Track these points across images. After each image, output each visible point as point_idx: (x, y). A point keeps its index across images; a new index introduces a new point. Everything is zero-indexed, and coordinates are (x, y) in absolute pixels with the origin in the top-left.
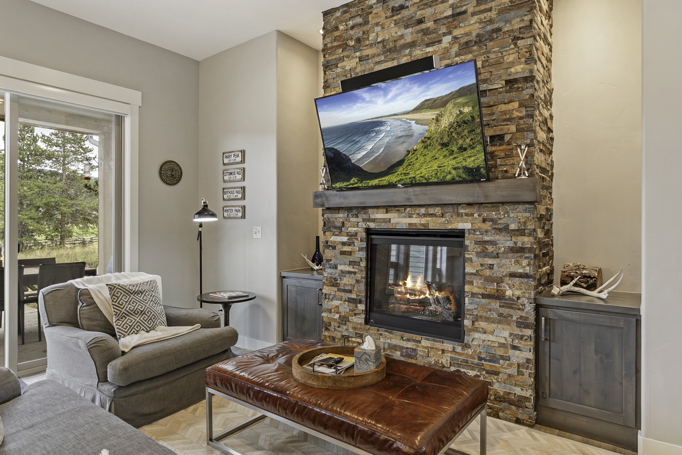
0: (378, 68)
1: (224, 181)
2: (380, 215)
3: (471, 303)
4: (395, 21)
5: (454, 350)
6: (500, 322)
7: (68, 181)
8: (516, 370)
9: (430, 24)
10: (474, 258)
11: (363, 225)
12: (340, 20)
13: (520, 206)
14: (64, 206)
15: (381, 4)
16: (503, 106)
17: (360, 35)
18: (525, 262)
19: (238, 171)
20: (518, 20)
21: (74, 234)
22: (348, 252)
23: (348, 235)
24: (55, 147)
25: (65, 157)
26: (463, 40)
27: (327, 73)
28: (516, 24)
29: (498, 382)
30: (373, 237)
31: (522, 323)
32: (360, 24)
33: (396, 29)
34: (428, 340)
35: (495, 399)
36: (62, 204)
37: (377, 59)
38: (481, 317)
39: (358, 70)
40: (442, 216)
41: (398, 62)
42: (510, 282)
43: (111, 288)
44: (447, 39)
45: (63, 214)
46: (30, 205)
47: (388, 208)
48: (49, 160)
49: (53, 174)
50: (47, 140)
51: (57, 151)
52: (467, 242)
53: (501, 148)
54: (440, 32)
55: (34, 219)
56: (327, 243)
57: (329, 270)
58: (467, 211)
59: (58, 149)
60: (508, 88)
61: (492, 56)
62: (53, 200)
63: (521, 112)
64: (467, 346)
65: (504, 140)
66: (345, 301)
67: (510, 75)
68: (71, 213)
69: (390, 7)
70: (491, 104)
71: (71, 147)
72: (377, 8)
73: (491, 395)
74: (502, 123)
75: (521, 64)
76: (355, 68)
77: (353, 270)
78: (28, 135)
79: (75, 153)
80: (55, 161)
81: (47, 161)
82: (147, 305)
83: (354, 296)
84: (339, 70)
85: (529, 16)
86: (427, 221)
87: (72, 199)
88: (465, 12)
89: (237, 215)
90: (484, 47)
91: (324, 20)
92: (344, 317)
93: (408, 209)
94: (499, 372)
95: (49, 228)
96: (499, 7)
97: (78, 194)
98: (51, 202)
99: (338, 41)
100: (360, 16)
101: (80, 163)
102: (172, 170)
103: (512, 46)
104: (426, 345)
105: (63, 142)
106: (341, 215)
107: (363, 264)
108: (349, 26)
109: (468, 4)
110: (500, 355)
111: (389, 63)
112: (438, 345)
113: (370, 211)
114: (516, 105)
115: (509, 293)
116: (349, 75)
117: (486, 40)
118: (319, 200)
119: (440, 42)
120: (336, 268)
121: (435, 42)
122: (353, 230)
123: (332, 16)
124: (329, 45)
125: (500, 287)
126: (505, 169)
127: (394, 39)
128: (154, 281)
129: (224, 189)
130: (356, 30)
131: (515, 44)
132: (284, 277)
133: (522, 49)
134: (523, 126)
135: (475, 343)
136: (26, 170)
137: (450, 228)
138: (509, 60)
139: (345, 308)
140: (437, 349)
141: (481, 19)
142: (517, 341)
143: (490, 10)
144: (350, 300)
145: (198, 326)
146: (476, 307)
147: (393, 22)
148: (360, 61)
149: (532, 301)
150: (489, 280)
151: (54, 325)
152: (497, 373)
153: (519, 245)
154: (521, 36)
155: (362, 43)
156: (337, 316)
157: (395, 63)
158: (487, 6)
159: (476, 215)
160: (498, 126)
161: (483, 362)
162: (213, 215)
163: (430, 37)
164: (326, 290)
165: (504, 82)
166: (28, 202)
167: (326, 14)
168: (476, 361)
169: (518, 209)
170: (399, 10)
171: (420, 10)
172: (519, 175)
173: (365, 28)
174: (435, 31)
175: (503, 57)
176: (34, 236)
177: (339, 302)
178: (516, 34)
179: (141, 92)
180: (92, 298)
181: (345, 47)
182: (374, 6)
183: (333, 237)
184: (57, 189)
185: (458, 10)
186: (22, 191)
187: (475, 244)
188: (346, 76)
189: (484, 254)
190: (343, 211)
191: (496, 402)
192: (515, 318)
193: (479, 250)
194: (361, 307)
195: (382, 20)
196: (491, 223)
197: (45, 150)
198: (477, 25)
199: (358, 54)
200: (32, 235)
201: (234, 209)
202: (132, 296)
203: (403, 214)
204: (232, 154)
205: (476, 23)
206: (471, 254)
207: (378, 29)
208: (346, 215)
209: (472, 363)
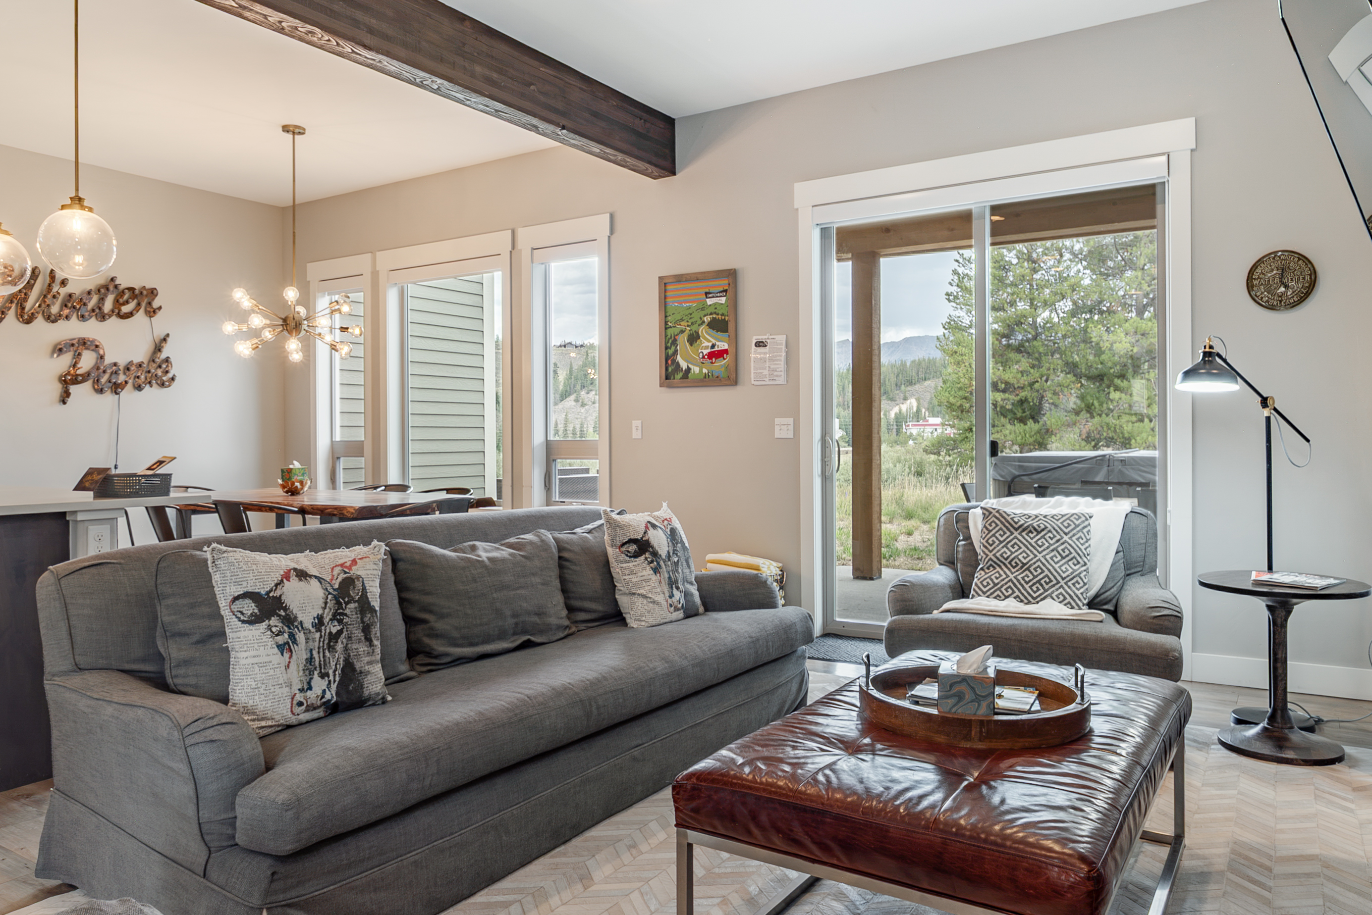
102: (1283, 272)
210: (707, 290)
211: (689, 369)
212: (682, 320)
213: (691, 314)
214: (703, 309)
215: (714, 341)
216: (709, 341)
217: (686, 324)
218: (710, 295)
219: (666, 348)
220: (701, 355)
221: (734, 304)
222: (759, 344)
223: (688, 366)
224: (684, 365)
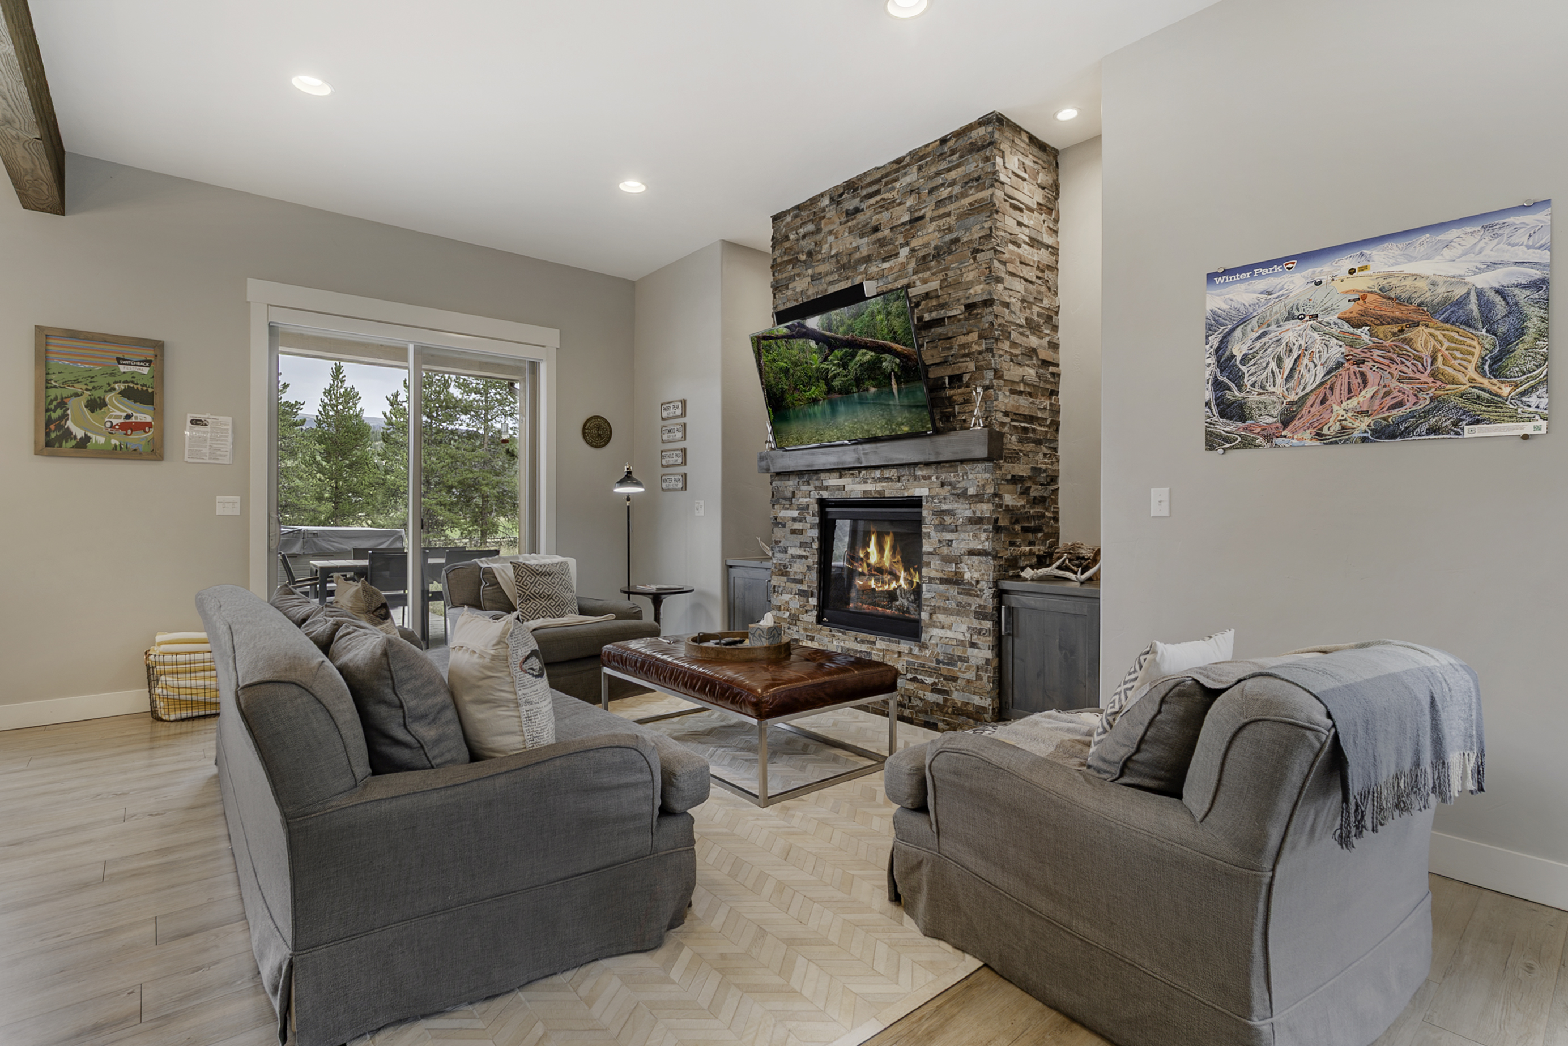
0: (832, 290)
1: (663, 442)
2: (833, 481)
3: (928, 591)
4: (850, 228)
5: (910, 652)
6: (958, 614)
7: (492, 446)
8: (974, 674)
9: (886, 232)
10: (933, 534)
11: (815, 495)
12: (790, 228)
13: (979, 465)
14: (487, 485)
15: (835, 206)
16: (962, 337)
17: (812, 246)
18: (983, 536)
19: (678, 427)
20: (978, 227)
21: (501, 528)
22: (799, 530)
23: (798, 509)
24: (473, 394)
25: (487, 409)
26: (921, 254)
27: (777, 296)
28: (976, 233)
29: (956, 690)
30: (828, 510)
31: (980, 613)
32: (812, 233)
33: (850, 239)
34: (883, 640)
35: (953, 713)
36: (484, 482)
37: (830, 278)
38: (939, 608)
39: (810, 293)
40: (899, 480)
41: (852, 282)
42: (969, 562)
43: (516, 566)
44: (904, 252)
45: (484, 497)
46: (439, 483)
47: (841, 471)
48: (466, 415)
49: (471, 436)
50: (463, 385)
51: (477, 401)
52: (925, 513)
53: (960, 391)
54: (897, 243)
55: (445, 505)
56: (776, 519)
57: (778, 555)
58: (925, 472)
59: (478, 397)
60: (967, 314)
61: (951, 273)
62: (471, 475)
63: (980, 345)
64: (924, 646)
65: (962, 381)
66: (796, 594)
67: (968, 298)
68: (495, 496)
69: (844, 210)
70: (950, 335)
71: (495, 394)
72: (829, 211)
73: (949, 708)
74: (961, 360)
75: (980, 284)
76: (807, 290)
77: (804, 554)
78: (437, 377)
79: (501, 403)
80: (474, 416)
81: (463, 417)
82: (555, 589)
83: (804, 587)
84: (790, 293)
85: (989, 222)
86: (883, 487)
87: (497, 475)
88: (922, 217)
89: (676, 485)
90: (943, 262)
91: (773, 227)
92: (794, 615)
93: (863, 472)
94: (958, 678)
95: (465, 518)
96: (958, 211)
97: (506, 466)
98: (467, 479)
99: (789, 254)
100: (812, 221)
101: (509, 418)
102: (599, 428)
103: (972, 261)
104: (880, 648)
105: (484, 386)
106: (791, 483)
107: (816, 545)
108: (801, 235)
109: (926, 207)
110: (959, 656)
111: (843, 283)
112: (894, 647)
113: (822, 475)
114: (974, 336)
115: (967, 576)
116: (800, 299)
117: (944, 253)
118: (764, 464)
119: (896, 255)
120: (786, 552)
121: (891, 256)
122: (804, 501)
123: (782, 221)
124: (779, 260)
125: (959, 568)
126: (964, 418)
127: (849, 252)
128: (566, 563)
129: (662, 451)
130: (807, 240)
131: (975, 259)
132: (731, 567)
133: (981, 265)
134: (982, 363)
135: (933, 641)
136: (434, 431)
137: (906, 495)
138: (968, 279)
139: (795, 604)
140: (893, 652)
141: (939, 226)
142: (975, 637)
143: (948, 215)
144: (802, 593)
145: (611, 616)
146: (934, 595)
147: (847, 230)
148: (812, 281)
149: (991, 585)
150: (947, 559)
151: (457, 607)
152: (955, 679)
153: (978, 514)
154: (981, 248)
155: (814, 257)
156: (787, 614)
157: (849, 285)
158: (946, 210)
159: (934, 478)
160: (957, 363)
161: (941, 665)
162: (638, 484)
163: (886, 249)
164: (776, 581)
165: (963, 307)
166: (437, 479)
167: (776, 218)
168: (934, 664)
169: (977, 469)
170: (853, 214)
171: (877, 213)
172: (975, 425)
173: (818, 237)
174: (891, 242)
175: (962, 275)
176: (444, 531)
177: (790, 596)
178: (975, 246)
179: (558, 331)
180: (495, 577)
181: (794, 261)
182: (827, 209)
183: (783, 511)
184: (477, 460)
185: (917, 214)
186: (429, 462)
187: (933, 515)
188: (797, 300)
189: (942, 527)
190: (794, 477)
191: (954, 717)
192: (973, 608)
193: (937, 522)
194: (813, 601)
195: (835, 227)
196: (949, 487)
197: (460, 400)
198: (936, 233)
199: (810, 271)
200: (443, 530)
201: (673, 477)
202: (538, 577)
203: (858, 479)
204: (671, 405)
205: (934, 231)
206: (929, 528)
207: (831, 239)
208: (796, 483)
209: (929, 668)
210: (120, 356)
211: (87, 439)
212: (77, 381)
213: (93, 377)
214: (112, 375)
215: (130, 412)
216: (118, 410)
217: (84, 387)
218: (124, 362)
219: (47, 410)
220: (108, 425)
221: (159, 376)
222: (195, 422)
223: (86, 435)
224: (80, 433)
